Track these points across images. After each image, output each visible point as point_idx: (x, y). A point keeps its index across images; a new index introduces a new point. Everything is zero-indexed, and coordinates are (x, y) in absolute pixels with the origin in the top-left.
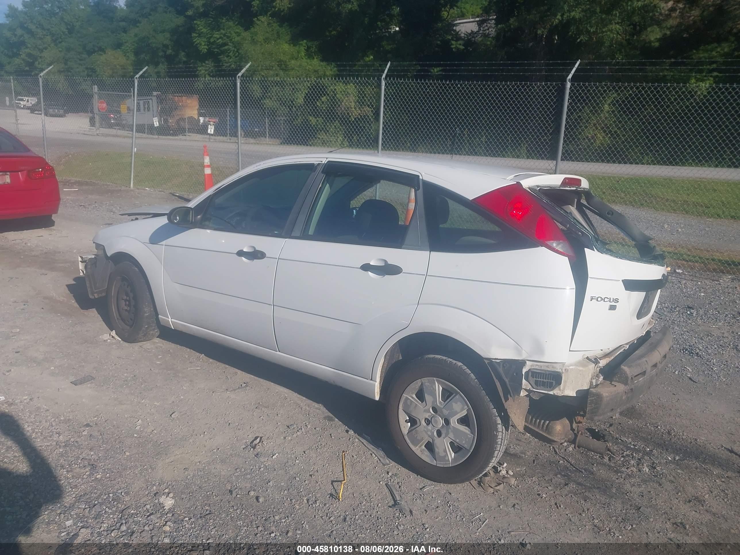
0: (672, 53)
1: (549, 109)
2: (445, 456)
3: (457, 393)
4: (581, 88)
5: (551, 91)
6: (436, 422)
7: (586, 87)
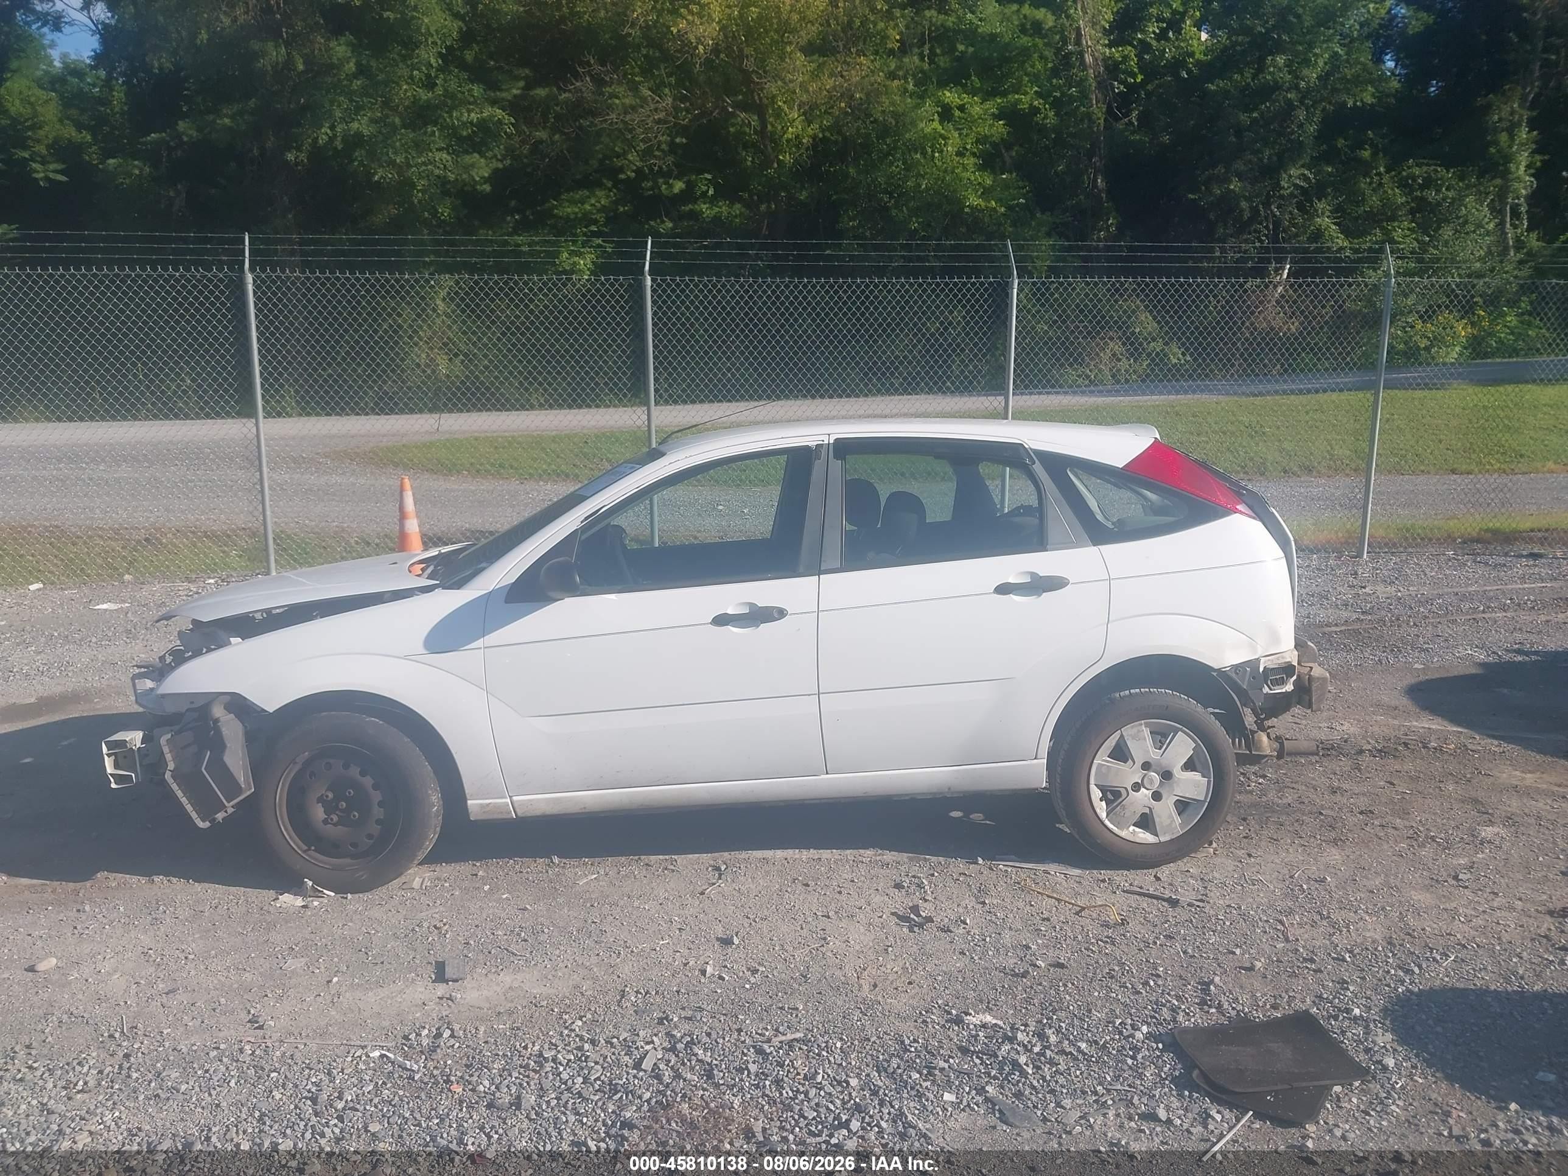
0: (513, 203)
1: (618, 324)
2: (1170, 824)
3: (1178, 730)
4: (669, 285)
5: (617, 291)
6: (1151, 781)
7: (678, 285)
